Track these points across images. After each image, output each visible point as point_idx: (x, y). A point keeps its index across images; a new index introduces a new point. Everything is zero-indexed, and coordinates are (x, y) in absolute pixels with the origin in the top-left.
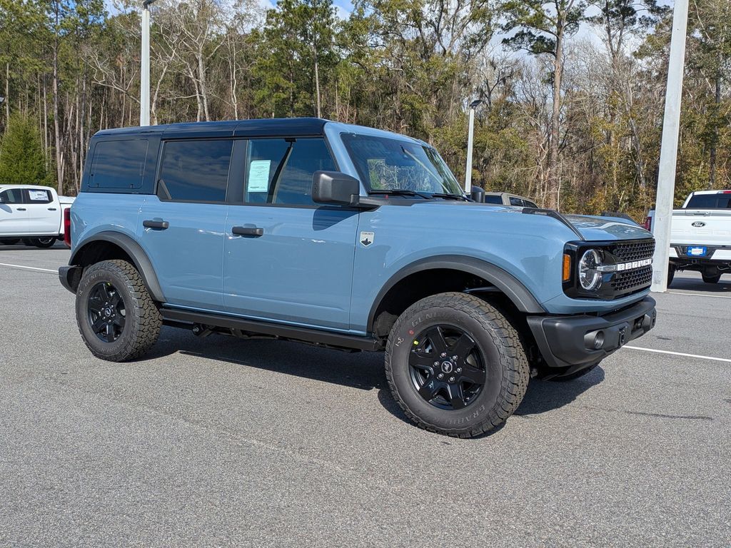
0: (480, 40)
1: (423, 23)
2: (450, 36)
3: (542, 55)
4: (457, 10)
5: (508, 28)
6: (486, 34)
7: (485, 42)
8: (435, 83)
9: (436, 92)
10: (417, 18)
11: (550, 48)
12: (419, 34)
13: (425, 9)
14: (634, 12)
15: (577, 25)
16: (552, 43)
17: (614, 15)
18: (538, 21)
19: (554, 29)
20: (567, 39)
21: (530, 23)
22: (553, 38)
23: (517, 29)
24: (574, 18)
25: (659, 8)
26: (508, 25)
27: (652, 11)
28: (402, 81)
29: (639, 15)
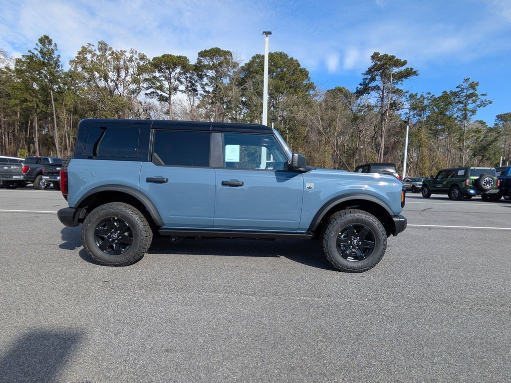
0: (136, 92)
1: (109, 80)
2: (122, 88)
3: (162, 102)
4: (125, 77)
5: (147, 89)
6: (139, 89)
7: (139, 93)
8: (117, 108)
9: (117, 112)
10: (106, 78)
11: (166, 100)
12: (107, 85)
13: (110, 74)
14: (197, 91)
15: (176, 92)
16: (167, 98)
17: (190, 91)
18: (161, 88)
19: (168, 92)
20: (173, 97)
21: (157, 88)
22: (167, 96)
23: (151, 90)
24: (175, 89)
25: (206, 91)
26: (147, 87)
27: (204, 91)
28: (100, 105)
29: (199, 92)
